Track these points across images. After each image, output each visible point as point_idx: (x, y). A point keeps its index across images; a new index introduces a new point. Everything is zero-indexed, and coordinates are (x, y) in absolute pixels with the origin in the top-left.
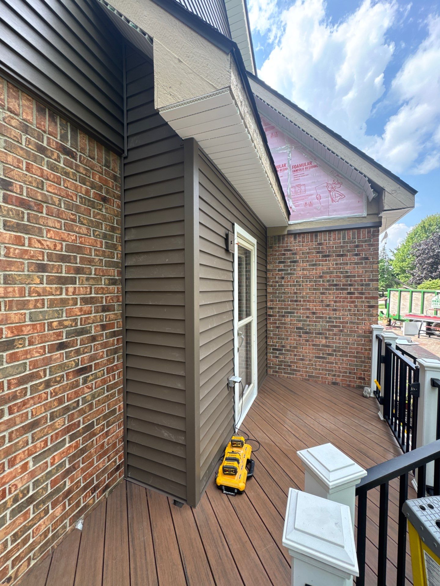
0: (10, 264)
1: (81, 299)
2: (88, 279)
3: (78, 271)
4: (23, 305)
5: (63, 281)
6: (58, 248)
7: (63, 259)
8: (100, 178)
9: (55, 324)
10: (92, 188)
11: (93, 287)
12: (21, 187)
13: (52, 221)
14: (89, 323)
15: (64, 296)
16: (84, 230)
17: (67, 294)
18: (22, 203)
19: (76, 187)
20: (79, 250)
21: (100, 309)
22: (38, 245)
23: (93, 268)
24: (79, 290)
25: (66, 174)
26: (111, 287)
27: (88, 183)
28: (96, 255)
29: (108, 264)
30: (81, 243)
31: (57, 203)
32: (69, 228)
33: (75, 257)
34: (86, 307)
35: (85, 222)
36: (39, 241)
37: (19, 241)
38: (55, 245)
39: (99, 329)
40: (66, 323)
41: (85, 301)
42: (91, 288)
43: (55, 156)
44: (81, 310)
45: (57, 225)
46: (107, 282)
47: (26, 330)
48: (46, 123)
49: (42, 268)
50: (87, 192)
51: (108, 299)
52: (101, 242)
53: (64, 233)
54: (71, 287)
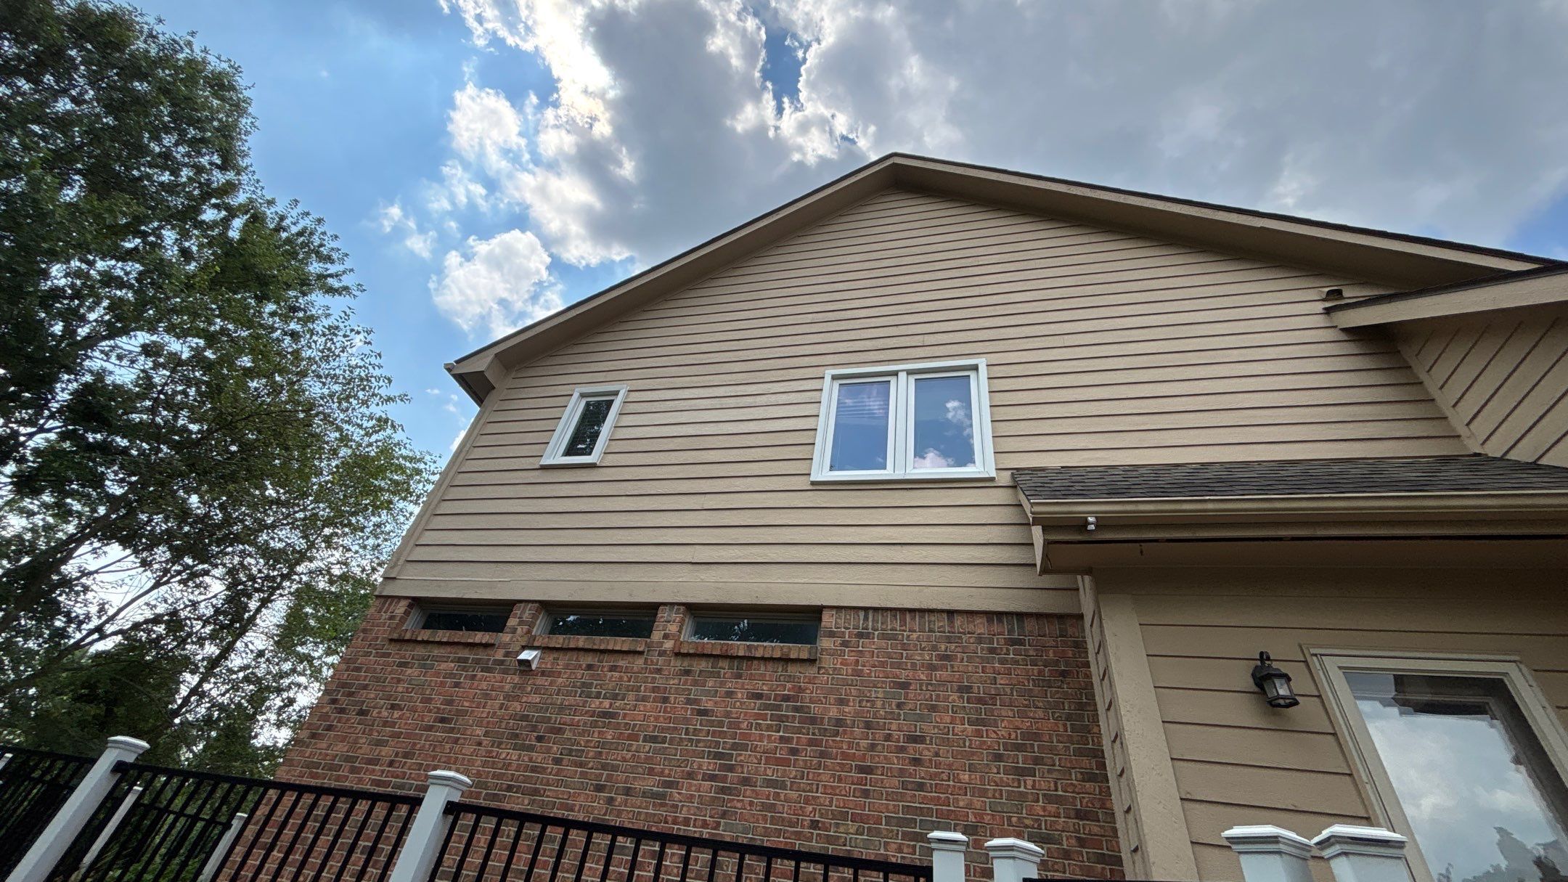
0: (973, 754)
1: (1044, 795)
2: (1049, 771)
3: (1037, 761)
4: (983, 793)
5: (1021, 772)
6: (1013, 736)
7: (1018, 748)
8: (1054, 652)
9: (1014, 820)
10: (1046, 666)
11: (1059, 782)
12: (979, 687)
13: (1006, 712)
14: (1057, 830)
15: (1022, 789)
16: (1040, 713)
17: (1025, 787)
18: (980, 701)
19: (1027, 671)
20: (1036, 736)
21: (1072, 814)
22: (994, 735)
23: (1057, 758)
24: (1040, 784)
25: (1017, 662)
26: (1088, 785)
27: (1040, 663)
28: (1058, 741)
29: (1079, 753)
30: (1037, 729)
31: (1009, 692)
32: (1023, 715)
33: (1032, 745)
34: (1052, 808)
35: (1040, 704)
36: (995, 732)
37: (978, 734)
38: (1010, 734)
39: (1073, 842)
40: (1027, 822)
41: (1049, 799)
42: (1056, 784)
43: (1005, 651)
44: (1044, 809)
45: (1011, 714)
46: (1079, 776)
47: (987, 819)
48: (996, 627)
49: (998, 758)
50: (1040, 672)
51: (1085, 801)
52: (1065, 725)
53: (1018, 722)
54: (1029, 780)
